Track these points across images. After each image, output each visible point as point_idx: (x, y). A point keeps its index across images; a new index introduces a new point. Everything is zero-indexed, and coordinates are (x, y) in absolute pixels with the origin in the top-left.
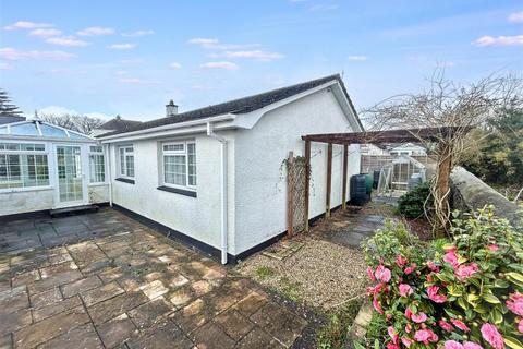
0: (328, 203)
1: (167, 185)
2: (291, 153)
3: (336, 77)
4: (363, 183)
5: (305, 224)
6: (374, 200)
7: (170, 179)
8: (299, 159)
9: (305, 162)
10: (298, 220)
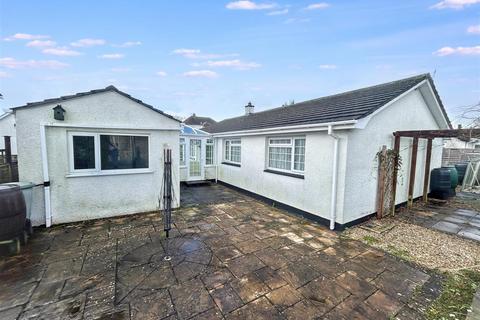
0: (411, 193)
1: (270, 168)
2: (385, 147)
3: (427, 77)
4: (447, 177)
5: (391, 209)
6: (459, 195)
7: (274, 164)
8: (389, 153)
9: (395, 155)
10: (387, 204)
